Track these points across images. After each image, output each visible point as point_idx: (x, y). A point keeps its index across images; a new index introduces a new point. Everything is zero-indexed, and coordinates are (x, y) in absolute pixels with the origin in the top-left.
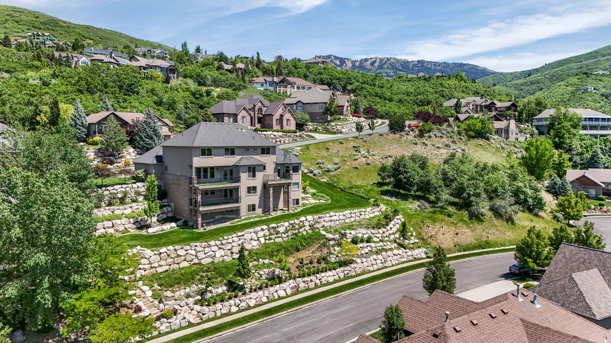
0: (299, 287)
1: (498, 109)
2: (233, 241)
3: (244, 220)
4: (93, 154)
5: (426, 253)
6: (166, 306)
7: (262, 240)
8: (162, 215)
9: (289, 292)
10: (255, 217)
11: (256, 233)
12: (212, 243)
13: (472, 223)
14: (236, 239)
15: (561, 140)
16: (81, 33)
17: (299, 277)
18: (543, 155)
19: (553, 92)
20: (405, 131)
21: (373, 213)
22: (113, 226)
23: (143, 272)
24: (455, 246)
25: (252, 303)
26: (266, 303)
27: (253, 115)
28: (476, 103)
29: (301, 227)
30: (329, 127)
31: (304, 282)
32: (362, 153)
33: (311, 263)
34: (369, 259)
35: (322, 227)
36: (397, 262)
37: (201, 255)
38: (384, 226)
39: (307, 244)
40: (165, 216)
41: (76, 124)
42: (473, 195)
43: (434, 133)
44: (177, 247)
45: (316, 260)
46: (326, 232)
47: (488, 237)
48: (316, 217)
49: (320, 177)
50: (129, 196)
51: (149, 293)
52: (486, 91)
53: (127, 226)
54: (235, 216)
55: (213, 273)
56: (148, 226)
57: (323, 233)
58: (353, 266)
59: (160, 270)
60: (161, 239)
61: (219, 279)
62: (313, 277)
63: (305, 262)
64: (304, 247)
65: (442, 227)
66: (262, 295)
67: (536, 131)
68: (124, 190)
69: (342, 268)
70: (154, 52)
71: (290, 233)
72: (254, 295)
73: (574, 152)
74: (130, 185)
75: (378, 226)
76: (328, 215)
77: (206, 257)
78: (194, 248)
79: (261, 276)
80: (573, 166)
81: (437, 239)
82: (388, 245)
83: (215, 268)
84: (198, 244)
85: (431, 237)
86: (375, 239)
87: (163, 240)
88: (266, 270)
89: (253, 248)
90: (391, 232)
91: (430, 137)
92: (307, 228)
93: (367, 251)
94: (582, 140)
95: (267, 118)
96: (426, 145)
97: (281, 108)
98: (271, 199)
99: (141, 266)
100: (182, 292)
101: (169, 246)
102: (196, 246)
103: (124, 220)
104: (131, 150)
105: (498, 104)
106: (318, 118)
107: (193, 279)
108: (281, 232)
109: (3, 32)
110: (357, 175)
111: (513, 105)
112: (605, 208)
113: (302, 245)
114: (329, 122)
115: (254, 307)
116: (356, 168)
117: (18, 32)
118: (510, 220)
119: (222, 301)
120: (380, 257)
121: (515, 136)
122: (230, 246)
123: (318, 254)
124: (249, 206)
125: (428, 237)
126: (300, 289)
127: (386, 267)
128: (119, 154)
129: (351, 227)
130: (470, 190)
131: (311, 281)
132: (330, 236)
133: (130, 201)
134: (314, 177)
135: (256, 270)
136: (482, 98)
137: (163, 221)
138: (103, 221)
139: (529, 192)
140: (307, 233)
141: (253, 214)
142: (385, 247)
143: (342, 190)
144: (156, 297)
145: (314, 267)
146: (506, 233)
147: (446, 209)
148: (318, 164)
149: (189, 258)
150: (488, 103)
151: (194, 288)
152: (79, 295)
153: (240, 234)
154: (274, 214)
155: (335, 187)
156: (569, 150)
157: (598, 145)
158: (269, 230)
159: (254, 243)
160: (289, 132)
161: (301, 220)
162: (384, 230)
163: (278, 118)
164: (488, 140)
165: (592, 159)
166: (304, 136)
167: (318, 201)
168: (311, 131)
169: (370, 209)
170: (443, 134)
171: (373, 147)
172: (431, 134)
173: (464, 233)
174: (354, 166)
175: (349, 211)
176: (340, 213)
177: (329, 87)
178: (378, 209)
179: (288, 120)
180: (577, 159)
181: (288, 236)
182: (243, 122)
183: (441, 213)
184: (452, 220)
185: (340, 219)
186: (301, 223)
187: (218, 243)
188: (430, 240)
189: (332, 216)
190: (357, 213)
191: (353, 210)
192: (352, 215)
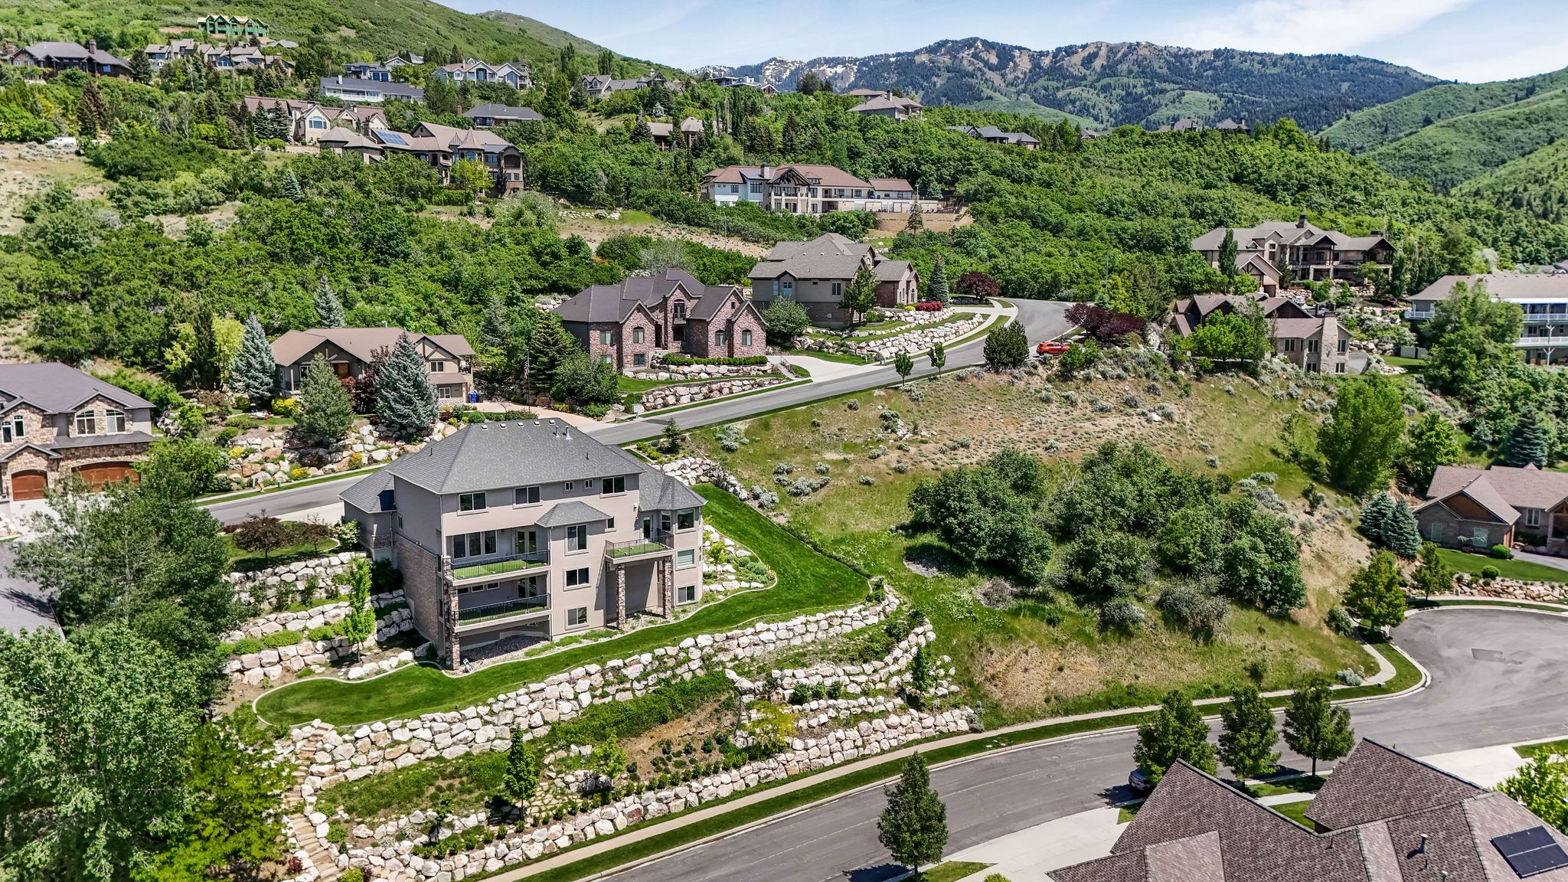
0: (646, 810)
1: (1342, 256)
2: (518, 704)
3: (558, 645)
4: (280, 443)
5: (970, 721)
6: (354, 860)
7: (586, 699)
8: (385, 630)
9: (622, 822)
10: (585, 637)
11: (572, 682)
12: (470, 711)
13: (1105, 640)
14: (525, 699)
15: (1456, 372)
16: (327, 10)
17: (650, 788)
18: (1368, 432)
20: (1026, 365)
21: (864, 618)
22: (281, 660)
23: (317, 779)
24: (1047, 701)
25: (534, 851)
26: (566, 850)
27: (661, 322)
28: (1283, 241)
29: (679, 664)
30: (852, 343)
31: (659, 800)
32: (900, 433)
33: (687, 752)
34: (824, 741)
35: (731, 660)
36: (894, 743)
37: (443, 740)
38: (878, 656)
39: (686, 705)
40: (393, 631)
41: (249, 365)
42: (1116, 572)
43: (1101, 367)
44: (392, 724)
45: (701, 744)
46: (739, 674)
47: (1137, 678)
48: (719, 637)
49: (773, 509)
50: (322, 584)
51: (324, 830)
52: (1353, 175)
53: (308, 659)
54: (541, 634)
55: (465, 779)
56: (353, 659)
57: (731, 675)
58: (782, 757)
59: (353, 775)
60: (369, 698)
61: (477, 794)
62: (682, 789)
63: (675, 749)
64: (679, 713)
65: (1026, 652)
66: (560, 834)
67: (1410, 336)
68: (310, 571)
69: (755, 765)
70: (493, 75)
71: (652, 679)
72: (540, 833)
73: (1482, 410)
74: (325, 561)
75: (865, 655)
76: (750, 630)
77: (454, 744)
78: (428, 724)
79: (568, 785)
80: (1469, 447)
81: (1005, 683)
82: (878, 703)
83: (469, 768)
84: (438, 715)
85: (993, 677)
86: (853, 689)
87: (372, 703)
88: (580, 773)
89: (563, 718)
90: (894, 668)
91: (1088, 379)
92: (695, 665)
93: (823, 718)
95: (697, 328)
96: (1073, 404)
97: (729, 304)
98: (622, 595)
99: (314, 768)
100: (391, 827)
101: (377, 719)
102: (434, 720)
103: (305, 646)
104: (366, 428)
105: (1343, 242)
106: (830, 316)
107: (418, 796)
108: (632, 677)
109: (140, 14)
110: (866, 503)
111: (1383, 244)
113: (675, 708)
115: (538, 860)
116: (868, 483)
117: (176, 13)
118: (1204, 633)
119: (469, 848)
120: (853, 733)
121: (1335, 359)
122: (508, 717)
123: (710, 728)
124: (571, 612)
125: (986, 679)
126: (648, 817)
127: (864, 757)
128: (338, 440)
129: (799, 660)
130: (1109, 560)
131: (677, 797)
132: (745, 683)
133: (324, 595)
134: (760, 511)
135: (558, 773)
136: (1300, 226)
137: (387, 644)
138: (260, 650)
139: (1263, 560)
140: (695, 676)
141: (580, 630)
142: (870, 709)
143: (815, 547)
144: (336, 838)
145: (692, 761)
146: (1187, 666)
147: (1052, 601)
148: (777, 473)
149: (416, 746)
150: (1312, 241)
151: (418, 816)
152: (168, 854)
153: (534, 687)
154: (630, 627)
155: (802, 539)
156: (1471, 403)
158: (603, 675)
159: (566, 707)
160: (746, 364)
161: (683, 644)
162: (877, 664)
163: (722, 327)
164: (1254, 374)
165: (1518, 432)
166: (784, 371)
167: (745, 585)
168: (809, 351)
169: (856, 609)
170: (1126, 369)
171: (932, 412)
172: (1092, 371)
173: (1078, 667)
174: (863, 478)
175: (802, 619)
176: (780, 624)
177: (912, 184)
178: (879, 609)
179: (746, 331)
180: (1484, 428)
181: (646, 686)
182: (636, 341)
183: (1034, 612)
184: (1056, 632)
185: (778, 639)
186: (682, 654)
187: (483, 710)
188: (988, 687)
189: (760, 632)
190: (821, 623)
191: (814, 615)
192: (809, 628)
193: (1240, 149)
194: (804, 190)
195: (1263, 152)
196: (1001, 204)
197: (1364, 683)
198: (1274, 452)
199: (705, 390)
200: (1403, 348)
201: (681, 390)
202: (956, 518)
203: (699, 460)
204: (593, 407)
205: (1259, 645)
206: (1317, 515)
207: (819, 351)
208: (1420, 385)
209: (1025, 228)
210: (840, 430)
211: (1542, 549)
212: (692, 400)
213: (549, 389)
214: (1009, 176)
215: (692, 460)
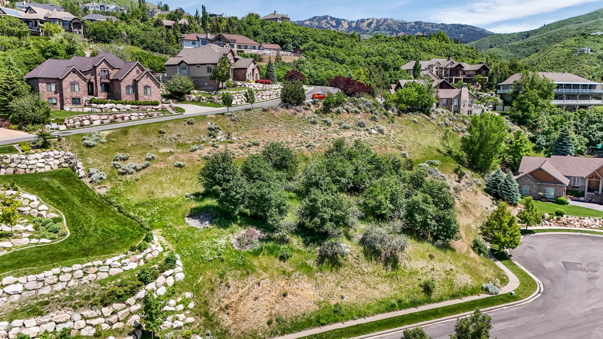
1: (466, 73)
13: (321, 270)
15: (525, 113)
18: (488, 138)
19: (548, 54)
20: (304, 104)
21: (123, 265)
24: (269, 323)
27: (93, 80)
28: (441, 66)
30: (215, 97)
32: (218, 138)
38: (121, 298)
42: (331, 220)
43: (346, 107)
47: (342, 298)
49: (99, 184)
52: (468, 52)
65: (259, 284)
67: (500, 101)
70: (108, 8)
73: (540, 131)
75: (106, 299)
80: (535, 149)
81: (237, 311)
85: (227, 307)
91: (338, 112)
94: (551, 114)
95: (116, 84)
96: (329, 124)
97: (135, 71)
105: (467, 67)
106: (206, 84)
110: (175, 179)
111: (484, 68)
112: (564, 219)
114: (219, 89)
116: (179, 166)
118: (392, 261)
121: (467, 108)
125: (221, 309)
129: (37, 309)
130: (325, 212)
134: (89, 185)
136: (449, 60)
139: (432, 209)
143: (119, 209)
146: (380, 286)
147: (287, 242)
148: (116, 160)
150: (454, 66)
155: (111, 203)
156: (533, 128)
157: (572, 121)
160: (144, 105)
162: (117, 306)
163: (131, 84)
164: (428, 114)
165: (560, 140)
166: (170, 110)
167: (34, 241)
168: (193, 102)
169: (117, 258)
170: (360, 108)
171: (243, 128)
172: (340, 108)
173: (298, 292)
174: (178, 163)
175: (57, 270)
177: (281, 47)
178: (141, 256)
179: (146, 87)
180: (542, 139)
182: (73, 90)
183: (271, 251)
184: (286, 266)
185: (26, 290)
188: (223, 316)
189: (7, 285)
190: (76, 272)
191: (70, 266)
192: (61, 278)
193: (423, 42)
194: (228, 45)
195: (433, 44)
196: (318, 52)
197: (501, 292)
198: (439, 151)
199: (111, 117)
200: (497, 107)
201: (93, 117)
202: (220, 185)
203: (62, 153)
204: (30, 126)
205: (430, 267)
206: (463, 182)
207: (198, 102)
208: (508, 120)
209: (327, 61)
210: (178, 136)
211: (582, 199)
212: (102, 123)
213: (8, 117)
214: (324, 44)
215: (57, 152)
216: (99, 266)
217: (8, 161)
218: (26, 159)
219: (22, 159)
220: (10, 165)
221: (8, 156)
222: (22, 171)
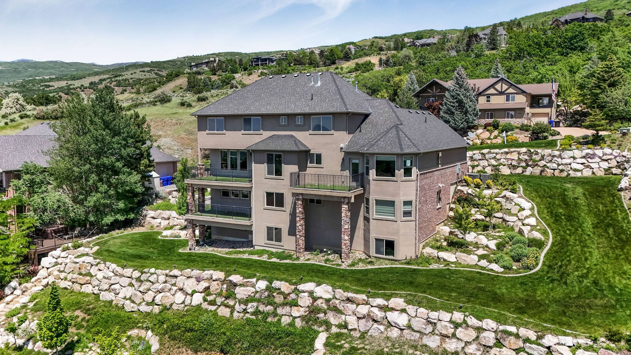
11: (199, 280)
14: (162, 278)
29: (285, 305)
35: (340, 326)
57: (321, 341)
59: (62, 284)
76: (380, 302)
84: (114, 266)
92: (299, 312)
98: (299, 225)
108: (237, 296)
124: (269, 229)
141: (277, 248)
149: (93, 282)
153: (175, 272)
154: (306, 258)
158: (221, 285)
159: (180, 297)
161: (301, 287)
167: (484, 263)
175: (458, 316)
176: (422, 311)
181: (245, 311)
185: (409, 327)
186: (293, 296)
187: (136, 274)
189: (392, 309)
190: (486, 334)
191: (480, 319)
192: (460, 332)
203: (616, 152)
215: (608, 151)
216: (527, 340)
217: (537, 158)
218: (560, 156)
219: (554, 156)
220: (539, 163)
221: (539, 151)
222: (549, 172)
